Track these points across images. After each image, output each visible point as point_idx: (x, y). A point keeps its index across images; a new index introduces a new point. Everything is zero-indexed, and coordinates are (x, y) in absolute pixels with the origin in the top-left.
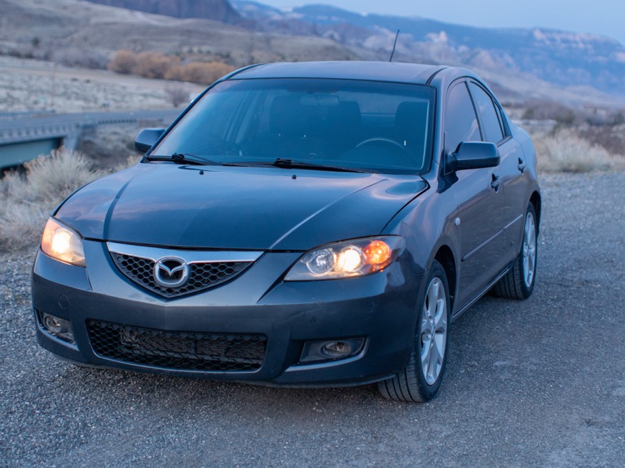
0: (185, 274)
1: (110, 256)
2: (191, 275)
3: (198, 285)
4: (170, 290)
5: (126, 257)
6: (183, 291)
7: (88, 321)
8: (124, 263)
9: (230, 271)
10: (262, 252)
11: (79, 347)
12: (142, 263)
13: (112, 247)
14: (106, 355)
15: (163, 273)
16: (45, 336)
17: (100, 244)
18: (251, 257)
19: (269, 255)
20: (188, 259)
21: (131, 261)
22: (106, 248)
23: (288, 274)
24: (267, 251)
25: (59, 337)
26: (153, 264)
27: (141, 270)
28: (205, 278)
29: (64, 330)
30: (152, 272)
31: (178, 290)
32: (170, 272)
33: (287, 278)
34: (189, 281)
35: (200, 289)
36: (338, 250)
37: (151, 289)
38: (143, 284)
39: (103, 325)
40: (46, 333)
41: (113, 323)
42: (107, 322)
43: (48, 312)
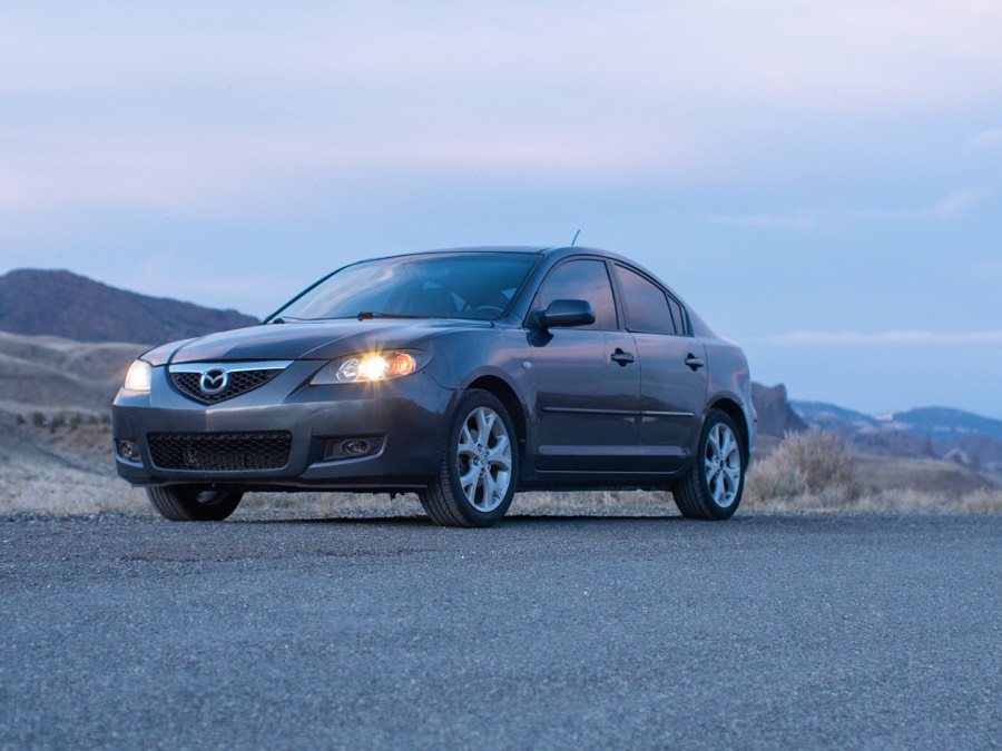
0: (224, 383)
1: (169, 375)
3: (236, 391)
4: (212, 397)
5: (181, 374)
6: (223, 397)
7: (149, 435)
8: (180, 380)
9: (263, 378)
10: (293, 361)
11: (143, 465)
12: (192, 377)
13: (172, 369)
14: (163, 467)
15: (207, 382)
16: (122, 463)
17: (164, 367)
18: (282, 365)
19: (299, 363)
20: (227, 369)
21: (184, 377)
22: (167, 371)
23: (315, 378)
24: (296, 360)
25: (130, 459)
26: (199, 375)
27: (191, 383)
28: (241, 384)
29: (135, 455)
31: (218, 397)
32: (213, 381)
33: (312, 383)
34: (228, 387)
35: (237, 394)
37: (198, 398)
38: (192, 395)
39: (160, 438)
40: (121, 460)
41: (167, 434)
42: (162, 433)
43: (124, 439)
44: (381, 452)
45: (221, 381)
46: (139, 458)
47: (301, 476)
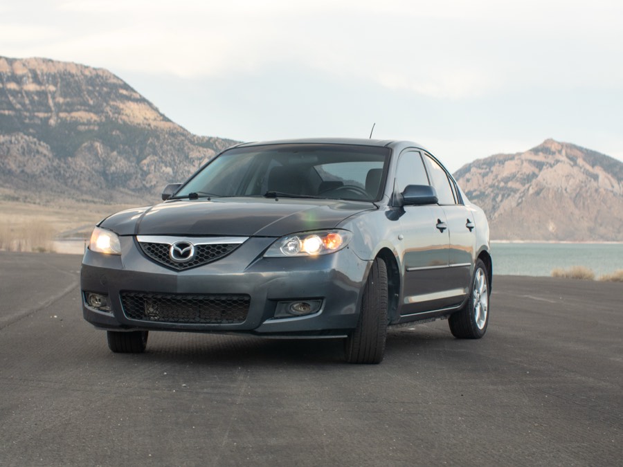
1: (138, 245)
2: (196, 253)
3: (201, 260)
4: (181, 264)
5: (150, 244)
6: (190, 265)
7: (121, 292)
8: (149, 249)
9: (224, 250)
10: (248, 238)
11: (115, 315)
12: (161, 247)
13: (141, 239)
14: (134, 318)
16: (89, 311)
17: (131, 237)
18: (240, 241)
19: (253, 239)
20: (194, 243)
21: (153, 247)
22: (135, 240)
23: (267, 252)
24: (252, 236)
25: (99, 309)
26: (169, 247)
27: (161, 252)
28: (207, 255)
29: (104, 305)
30: (168, 252)
31: (187, 265)
33: (265, 255)
34: (196, 257)
35: (202, 263)
36: (302, 238)
37: (168, 265)
38: (161, 262)
39: (133, 295)
40: (90, 308)
41: (139, 292)
42: (135, 291)
43: (92, 292)
44: (321, 311)
45: (188, 253)
46: (108, 308)
47: (256, 330)
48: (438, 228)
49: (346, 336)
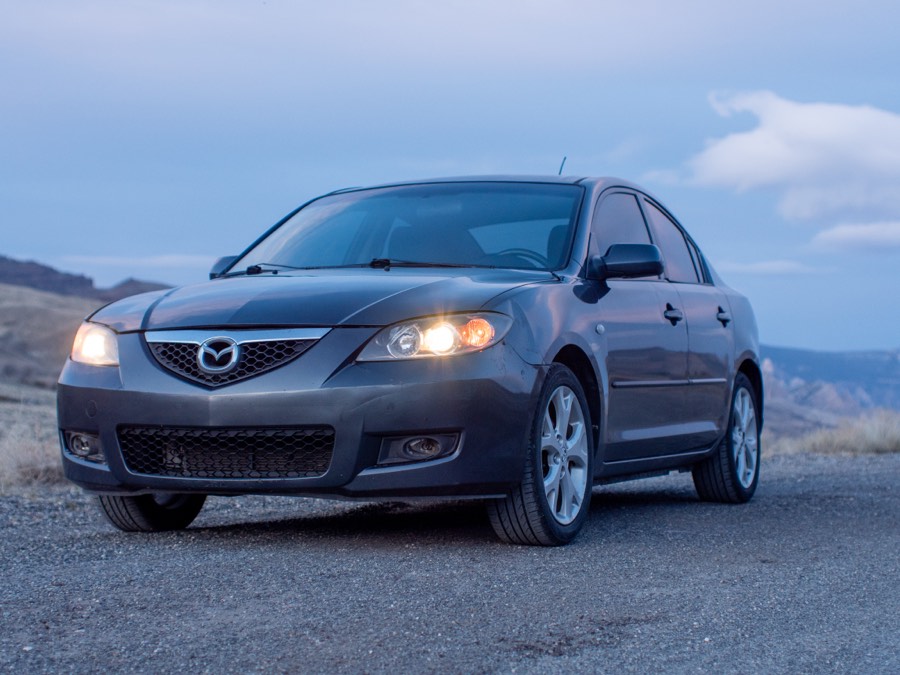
0: (234, 359)
1: (147, 347)
2: (241, 357)
3: (250, 369)
4: (216, 378)
5: (166, 345)
6: (232, 377)
7: (120, 428)
8: (164, 353)
9: (290, 351)
10: (329, 329)
11: (109, 467)
12: (184, 350)
13: (151, 337)
14: (141, 471)
15: (208, 357)
16: (70, 462)
17: (136, 335)
18: (316, 334)
19: (338, 330)
20: (237, 340)
21: (171, 349)
22: (143, 340)
23: (362, 353)
24: (334, 327)
25: (86, 458)
26: (195, 348)
27: (183, 357)
28: (258, 361)
29: (94, 452)
30: (195, 358)
31: (225, 378)
32: (217, 356)
33: (360, 358)
34: (239, 364)
35: (253, 374)
36: (424, 327)
37: (195, 379)
38: (184, 374)
39: (138, 432)
40: (71, 458)
41: (148, 427)
42: (141, 426)
43: (76, 430)
44: (457, 453)
45: (229, 355)
46: (101, 456)
47: (347, 487)
48: (667, 317)
49: (504, 496)
